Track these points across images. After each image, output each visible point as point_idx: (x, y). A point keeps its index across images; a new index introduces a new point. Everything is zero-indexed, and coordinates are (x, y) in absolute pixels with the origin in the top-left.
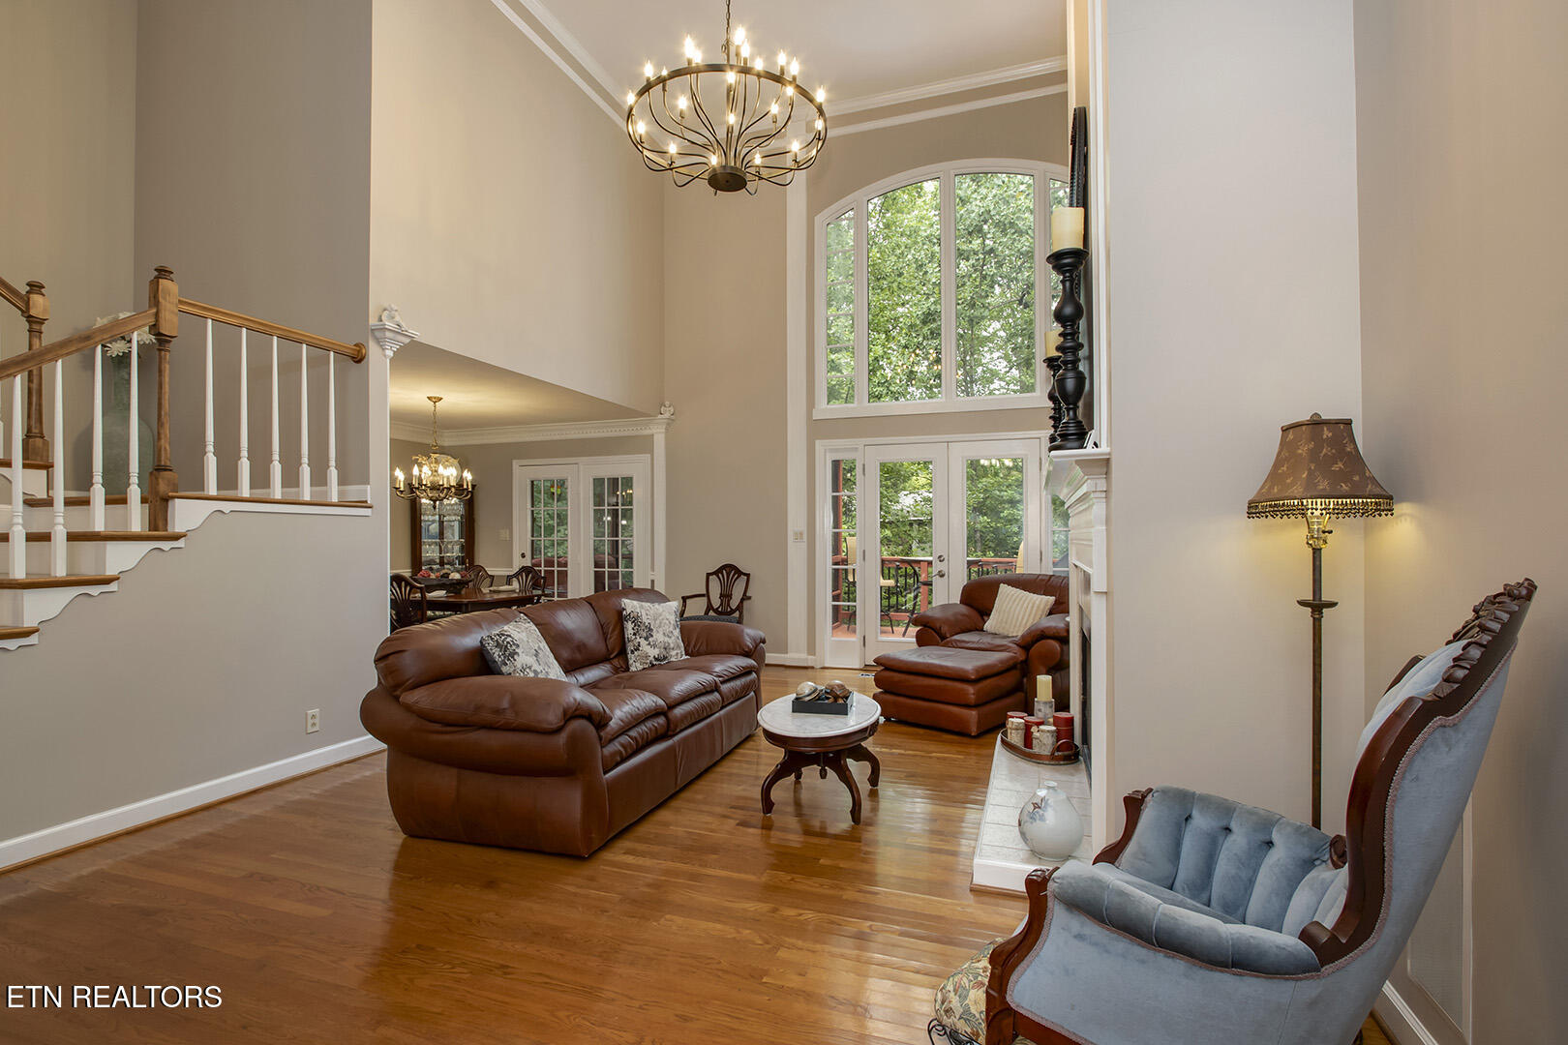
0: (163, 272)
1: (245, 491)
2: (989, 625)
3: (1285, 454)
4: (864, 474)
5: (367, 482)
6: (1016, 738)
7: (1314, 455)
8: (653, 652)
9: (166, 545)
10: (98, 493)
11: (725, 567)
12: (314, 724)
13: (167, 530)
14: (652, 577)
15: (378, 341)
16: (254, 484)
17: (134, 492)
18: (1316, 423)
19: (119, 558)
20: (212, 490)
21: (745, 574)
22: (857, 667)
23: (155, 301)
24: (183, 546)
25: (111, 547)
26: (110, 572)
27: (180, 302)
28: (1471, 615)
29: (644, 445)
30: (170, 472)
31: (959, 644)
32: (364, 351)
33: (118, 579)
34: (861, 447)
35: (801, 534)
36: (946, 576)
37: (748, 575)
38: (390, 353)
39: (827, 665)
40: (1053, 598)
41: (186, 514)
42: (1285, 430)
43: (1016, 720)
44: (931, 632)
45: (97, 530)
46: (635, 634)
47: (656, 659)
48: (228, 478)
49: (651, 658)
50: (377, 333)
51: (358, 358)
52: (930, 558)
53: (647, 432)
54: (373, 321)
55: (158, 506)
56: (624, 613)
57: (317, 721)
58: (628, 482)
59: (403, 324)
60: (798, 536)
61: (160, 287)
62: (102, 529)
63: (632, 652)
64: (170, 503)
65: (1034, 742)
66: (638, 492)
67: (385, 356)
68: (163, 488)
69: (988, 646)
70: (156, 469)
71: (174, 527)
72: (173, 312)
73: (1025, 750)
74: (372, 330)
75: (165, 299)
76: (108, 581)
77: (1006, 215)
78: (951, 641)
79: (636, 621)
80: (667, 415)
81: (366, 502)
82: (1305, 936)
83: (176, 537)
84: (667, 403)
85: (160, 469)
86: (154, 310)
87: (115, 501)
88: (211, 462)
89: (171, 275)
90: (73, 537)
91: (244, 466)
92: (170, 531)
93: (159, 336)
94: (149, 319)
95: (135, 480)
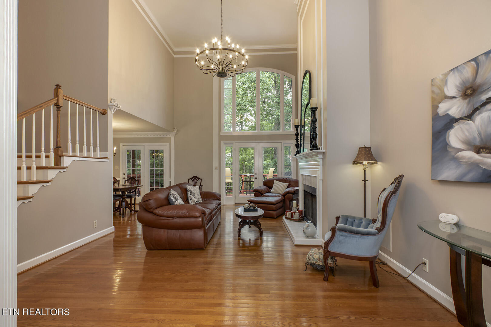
0: (58, 86)
1: (78, 153)
2: (272, 191)
3: (360, 153)
4: (235, 151)
5: (107, 152)
6: (289, 216)
7: (365, 153)
8: (196, 200)
9: (62, 171)
10: (43, 154)
11: (194, 177)
12: (95, 225)
13: (60, 166)
14: (170, 180)
15: (110, 108)
16: (80, 152)
17: (52, 154)
18: (365, 148)
19: (52, 174)
20: (71, 153)
21: (200, 179)
22: (233, 204)
23: (57, 95)
24: (66, 171)
25: (49, 171)
26: (49, 179)
27: (64, 96)
28: (394, 180)
29: (168, 141)
30: (60, 148)
31: (267, 196)
32: (106, 112)
33: (52, 181)
34: (234, 143)
35: (217, 167)
36: (257, 179)
37: (201, 179)
38: (113, 112)
39: (224, 204)
40: (288, 184)
41: (66, 161)
42: (359, 148)
43: (289, 212)
44: (258, 193)
45: (43, 166)
46: (191, 195)
47: (197, 202)
48: (74, 150)
49: (195, 201)
50: (110, 106)
51: (104, 113)
52: (253, 174)
53: (169, 136)
54: (109, 103)
55: (58, 159)
56: (187, 189)
57: (96, 224)
58: (162, 152)
59: (118, 104)
60: (216, 168)
61: (59, 91)
62: (44, 166)
63: (190, 200)
64: (62, 158)
65: (294, 217)
66: (166, 155)
67: (112, 113)
68: (60, 153)
69: (275, 196)
70: (57, 148)
72: (61, 99)
73: (292, 219)
74: (109, 105)
75: (60, 95)
76: (48, 182)
77: (262, 78)
78: (264, 195)
79: (191, 191)
80: (175, 132)
81: (107, 157)
82: (376, 229)
83: (64, 168)
84: (175, 128)
86: (57, 98)
87: (47, 157)
88: (70, 145)
89: (61, 87)
90: (38, 168)
91: (78, 146)
92: (62, 166)
93: (58, 106)
94: (55, 101)
95: (52, 150)
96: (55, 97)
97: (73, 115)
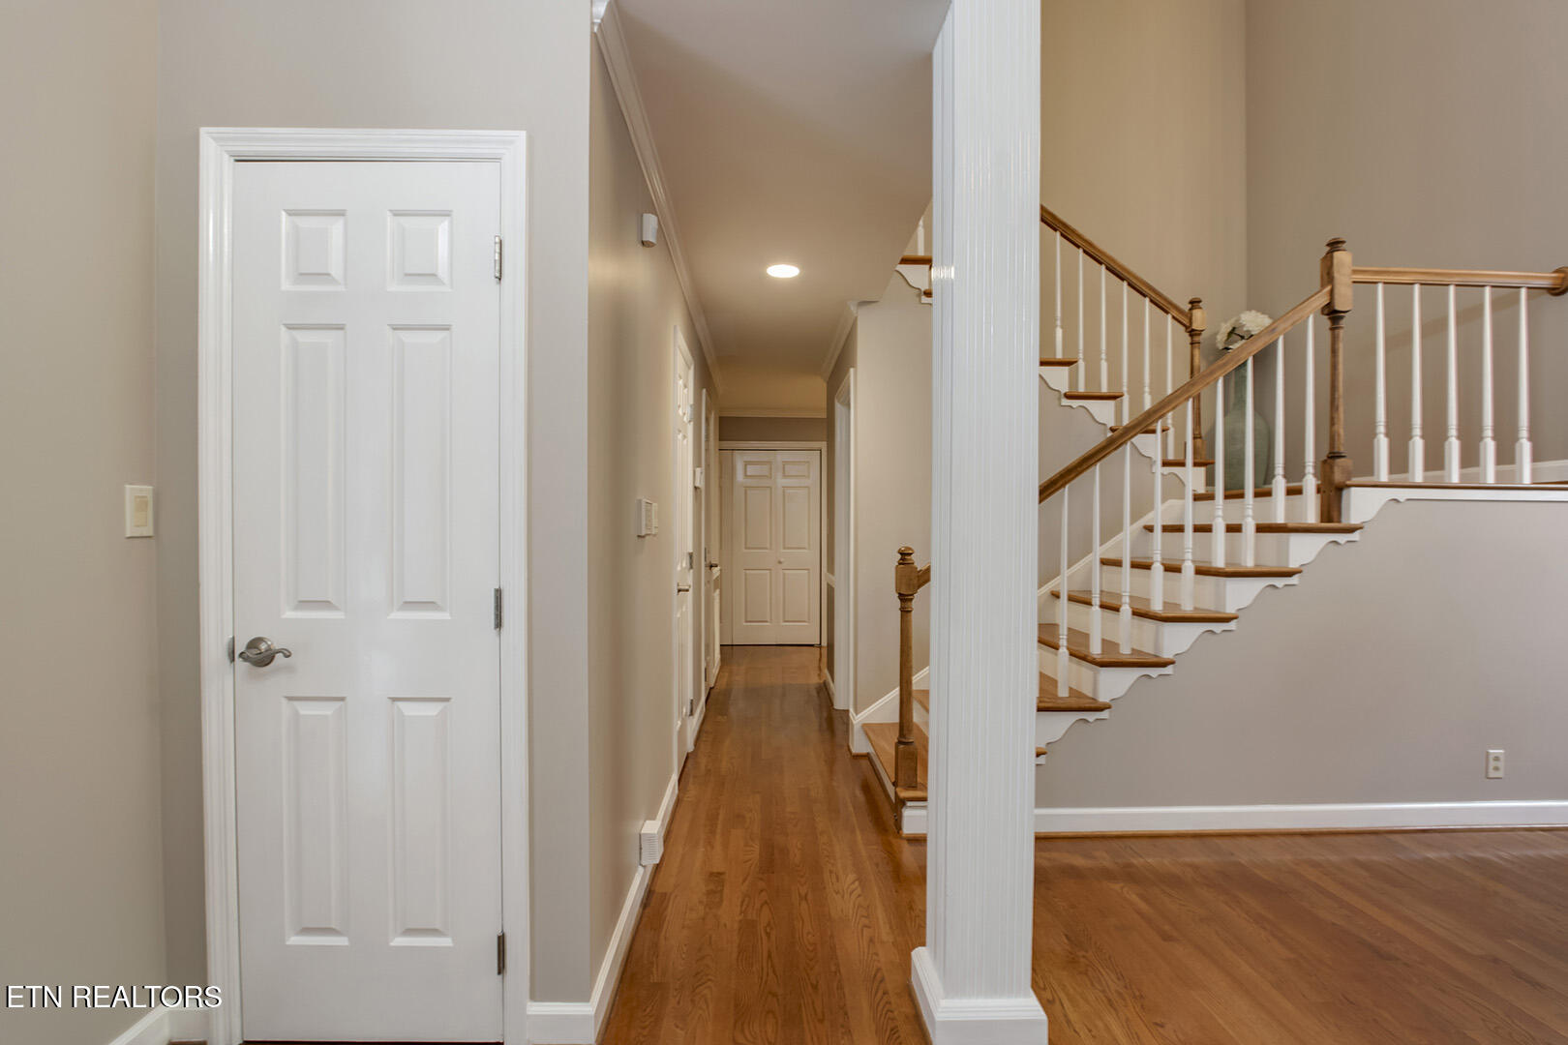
0: (1335, 245)
1: (1418, 474)
9: (1342, 538)
10: (1279, 484)
13: (1339, 522)
16: (1427, 467)
17: (1310, 483)
19: (1302, 550)
20: (1384, 476)
23: (1328, 276)
24: (1358, 539)
25: (1295, 539)
26: (1293, 565)
27: (1355, 272)
30: (1343, 459)
33: (1301, 572)
41: (1361, 504)
45: (1279, 521)
48: (1399, 461)
51: (1559, 288)
55: (1332, 497)
61: (1334, 261)
62: (1284, 521)
64: (1345, 492)
68: (1338, 477)
70: (1330, 458)
71: (1349, 517)
72: (1347, 286)
75: (1339, 273)
76: (1289, 574)
83: (1351, 530)
85: (1334, 456)
86: (1329, 288)
87: (1294, 492)
88: (1382, 444)
89: (1344, 245)
90: (1261, 529)
91: (1417, 446)
92: (1345, 522)
93: (1333, 314)
94: (1322, 300)
95: (1310, 469)
96: (1323, 286)
97: (1399, 341)
